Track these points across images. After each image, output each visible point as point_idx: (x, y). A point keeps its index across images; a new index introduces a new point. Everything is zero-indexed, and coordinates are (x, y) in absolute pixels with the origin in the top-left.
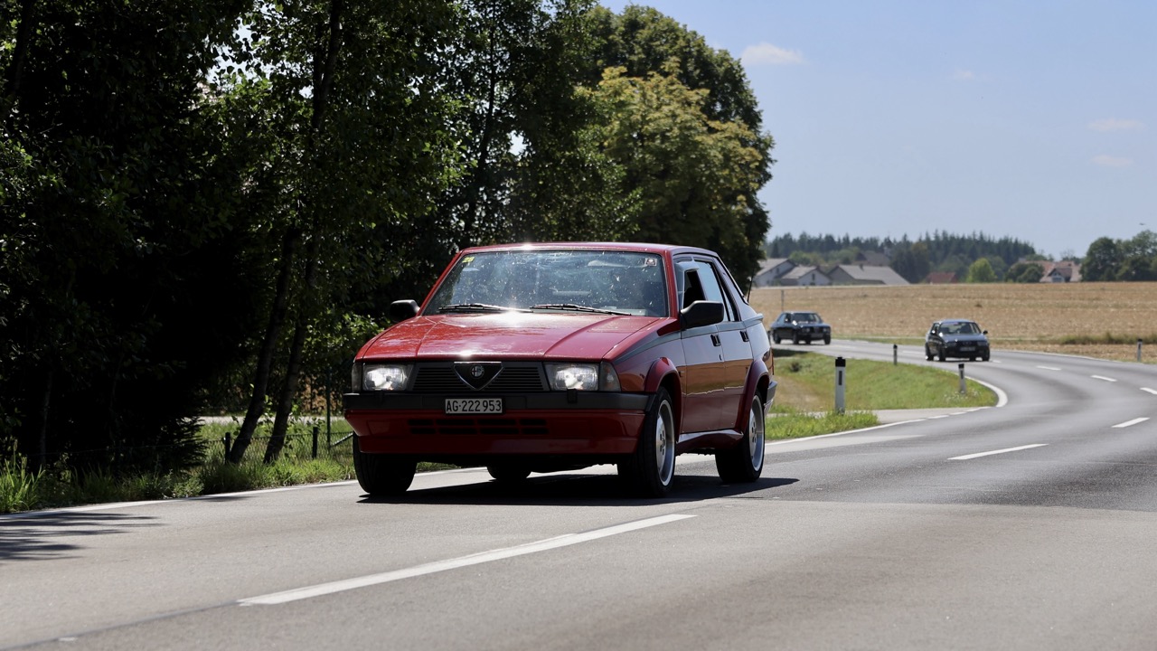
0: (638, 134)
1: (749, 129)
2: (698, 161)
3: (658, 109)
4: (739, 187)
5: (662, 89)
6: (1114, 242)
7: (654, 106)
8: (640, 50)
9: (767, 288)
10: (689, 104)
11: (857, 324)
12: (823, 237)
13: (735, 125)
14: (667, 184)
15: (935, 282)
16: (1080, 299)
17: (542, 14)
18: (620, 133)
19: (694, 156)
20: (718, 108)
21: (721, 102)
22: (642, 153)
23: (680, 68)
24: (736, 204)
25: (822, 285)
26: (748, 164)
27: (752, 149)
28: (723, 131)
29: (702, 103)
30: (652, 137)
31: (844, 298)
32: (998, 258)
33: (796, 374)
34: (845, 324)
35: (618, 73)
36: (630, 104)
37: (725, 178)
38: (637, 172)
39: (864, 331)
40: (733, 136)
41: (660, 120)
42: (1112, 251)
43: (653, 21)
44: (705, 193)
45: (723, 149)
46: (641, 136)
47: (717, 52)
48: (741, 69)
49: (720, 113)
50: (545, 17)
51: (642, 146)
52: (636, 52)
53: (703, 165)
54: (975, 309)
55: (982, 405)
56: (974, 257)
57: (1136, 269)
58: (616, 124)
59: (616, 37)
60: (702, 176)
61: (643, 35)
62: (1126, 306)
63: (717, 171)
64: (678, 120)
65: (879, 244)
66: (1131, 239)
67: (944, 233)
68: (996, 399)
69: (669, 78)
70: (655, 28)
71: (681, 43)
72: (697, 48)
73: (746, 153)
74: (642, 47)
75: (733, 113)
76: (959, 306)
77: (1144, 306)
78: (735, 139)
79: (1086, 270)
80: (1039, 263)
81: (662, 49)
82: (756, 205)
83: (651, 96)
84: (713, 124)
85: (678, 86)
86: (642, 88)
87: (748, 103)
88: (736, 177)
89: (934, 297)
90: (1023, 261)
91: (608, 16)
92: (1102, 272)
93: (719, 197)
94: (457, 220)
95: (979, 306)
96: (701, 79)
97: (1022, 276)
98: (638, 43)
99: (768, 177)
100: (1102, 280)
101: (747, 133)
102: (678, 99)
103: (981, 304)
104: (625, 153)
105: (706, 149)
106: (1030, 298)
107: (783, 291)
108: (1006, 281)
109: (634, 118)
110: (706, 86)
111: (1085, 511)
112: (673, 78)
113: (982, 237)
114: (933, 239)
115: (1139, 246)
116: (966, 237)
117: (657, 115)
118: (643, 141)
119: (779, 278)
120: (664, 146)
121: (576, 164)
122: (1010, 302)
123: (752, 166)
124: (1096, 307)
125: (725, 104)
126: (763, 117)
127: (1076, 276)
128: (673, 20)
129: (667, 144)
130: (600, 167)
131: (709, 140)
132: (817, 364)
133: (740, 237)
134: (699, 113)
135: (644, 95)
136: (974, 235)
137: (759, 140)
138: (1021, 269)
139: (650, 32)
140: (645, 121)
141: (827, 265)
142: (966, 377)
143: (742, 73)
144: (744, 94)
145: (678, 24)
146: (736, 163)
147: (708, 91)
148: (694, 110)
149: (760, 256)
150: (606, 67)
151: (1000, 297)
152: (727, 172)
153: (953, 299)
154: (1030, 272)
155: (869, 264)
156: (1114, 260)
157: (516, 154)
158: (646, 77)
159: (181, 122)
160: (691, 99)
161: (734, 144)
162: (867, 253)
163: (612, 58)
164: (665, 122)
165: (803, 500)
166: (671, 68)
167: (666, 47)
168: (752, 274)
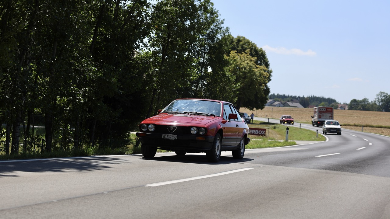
1: (266, 68)
2: (253, 75)
3: (244, 62)
4: (263, 82)
5: (245, 57)
6: (357, 100)
8: (240, 47)
9: (268, 107)
10: (252, 61)
12: (283, 95)
13: (263, 66)
14: (245, 80)
15: (311, 107)
16: (348, 114)
17: (218, 38)
18: (234, 67)
20: (259, 62)
21: (260, 61)
23: (250, 52)
24: (262, 86)
25: (282, 107)
26: (266, 76)
28: (260, 68)
29: (255, 61)
30: (242, 68)
32: (327, 103)
33: (275, 129)
35: (234, 52)
36: (237, 60)
37: (259, 79)
38: (238, 77)
40: (262, 69)
41: (244, 64)
42: (356, 102)
43: (244, 40)
44: (255, 83)
45: (259, 72)
46: (239, 68)
47: (259, 48)
49: (259, 64)
50: (218, 39)
51: (240, 71)
55: (322, 141)
57: (363, 107)
59: (234, 43)
60: (254, 79)
61: (241, 43)
62: (359, 117)
64: (249, 65)
65: (297, 97)
66: (361, 100)
67: (314, 96)
68: (326, 139)
69: (247, 54)
71: (251, 46)
72: (254, 47)
73: (266, 74)
74: (241, 46)
75: (263, 64)
77: (364, 117)
79: (349, 107)
80: (337, 104)
81: (246, 47)
82: (267, 87)
84: (257, 66)
85: (249, 56)
86: (240, 56)
87: (267, 61)
88: (263, 80)
89: (310, 112)
90: (333, 104)
91: (233, 38)
92: (354, 108)
93: (258, 84)
94: (194, 87)
96: (255, 55)
98: (240, 45)
99: (270, 80)
102: (249, 59)
104: (235, 72)
105: (255, 72)
107: (272, 109)
110: (256, 57)
112: (248, 54)
113: (323, 97)
114: (310, 97)
115: (363, 102)
116: (319, 97)
118: (240, 69)
119: (271, 104)
121: (224, 75)
124: (351, 117)
125: (261, 61)
126: (270, 65)
127: (347, 108)
129: (246, 70)
130: (230, 76)
131: (256, 70)
132: (280, 127)
133: (262, 94)
134: (254, 63)
135: (241, 58)
136: (321, 97)
137: (269, 71)
138: (333, 106)
139: (243, 42)
140: (240, 65)
141: (283, 102)
142: (318, 133)
143: (265, 54)
144: (266, 59)
145: (250, 41)
146: (263, 76)
149: (267, 99)
150: (232, 50)
152: (260, 78)
154: (336, 107)
155: (294, 102)
156: (357, 105)
157: (209, 72)
158: (241, 54)
159: (130, 61)
160: (252, 60)
161: (262, 71)
162: (294, 99)
163: (233, 49)
164: (246, 65)
165: (280, 166)
166: (248, 52)
167: (247, 46)
168: (265, 104)
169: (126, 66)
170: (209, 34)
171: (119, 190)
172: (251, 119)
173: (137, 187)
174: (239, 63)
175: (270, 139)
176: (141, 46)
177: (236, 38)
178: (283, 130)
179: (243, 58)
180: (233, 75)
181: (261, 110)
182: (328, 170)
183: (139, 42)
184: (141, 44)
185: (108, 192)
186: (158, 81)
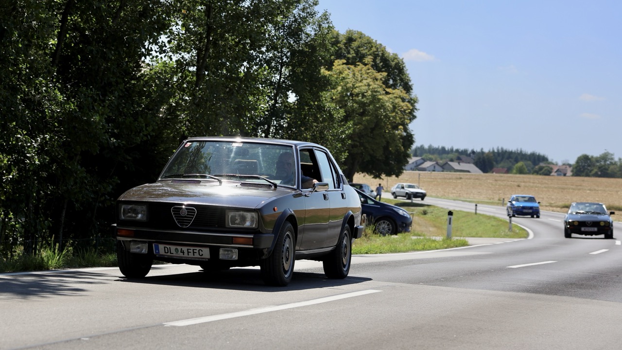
0: (350, 94)
1: (406, 93)
2: (380, 108)
3: (361, 81)
4: (400, 122)
5: (363, 72)
6: (590, 157)
7: (359, 80)
8: (353, 52)
9: (411, 171)
10: (377, 80)
11: (456, 192)
12: (440, 147)
13: (399, 91)
14: (364, 119)
15: (496, 173)
16: (571, 185)
17: (307, 34)
18: (342, 92)
19: (378, 106)
20: (391, 82)
21: (392, 79)
22: (352, 103)
23: (373, 62)
24: (398, 130)
25: (438, 171)
26: (405, 111)
27: (407, 103)
28: (393, 94)
29: (383, 79)
30: (357, 95)
31: (450, 179)
32: (529, 163)
33: (425, 216)
34: (450, 192)
35: (342, 63)
36: (347, 78)
37: (393, 117)
38: (349, 112)
39: (460, 196)
40: (398, 96)
41: (361, 87)
42: (589, 161)
43: (360, 38)
44: (383, 124)
45: (393, 103)
46: (352, 95)
47: (392, 55)
48: (404, 64)
49: (392, 85)
50: (308, 35)
51: (352, 100)
52: (351, 53)
53: (382, 110)
54: (517, 187)
55: (520, 238)
56: (517, 161)
57: (601, 171)
58: (339, 88)
59: (341, 45)
60: (381, 116)
61: (355, 45)
62: (595, 190)
63: (390, 113)
64: (371, 87)
65: (469, 152)
66: (598, 156)
67: (502, 149)
68: (528, 235)
69: (367, 66)
70: (361, 41)
71: (374, 49)
72: (381, 52)
73: (405, 105)
74: (354, 50)
75: (398, 85)
76: (508, 186)
77: (604, 191)
78: (399, 98)
79: (575, 170)
80: (551, 166)
81: (364, 52)
82: (408, 131)
83: (358, 75)
84: (388, 90)
85: (372, 70)
86: (353, 71)
87: (406, 80)
88: (399, 117)
89: (496, 180)
90: (542, 164)
91: (338, 34)
92: (583, 172)
93: (389, 126)
94: (261, 133)
95: (519, 186)
96: (383, 67)
97: (542, 172)
98: (352, 49)
99: (414, 117)
100: (583, 176)
101: (405, 95)
102: (372, 77)
103: (520, 185)
104: (344, 103)
105: (384, 102)
106: (546, 183)
107: (419, 174)
108: (533, 174)
109: (348, 85)
110: (385, 71)
111: (580, 300)
112: (369, 66)
113: (521, 151)
114: (496, 151)
115: (603, 159)
116: (513, 151)
117: (360, 84)
118: (352, 97)
119: (417, 167)
120: (363, 100)
121: (321, 108)
122: (535, 184)
123: (407, 112)
124: (579, 190)
125: (395, 80)
126: (413, 87)
127: (569, 173)
128: (370, 38)
129: (365, 99)
130: (332, 110)
131: (386, 98)
132: (435, 212)
133: (399, 146)
134: (382, 84)
135: (354, 74)
136: (518, 150)
137: (411, 99)
138: (541, 169)
139: (359, 43)
140: (354, 87)
141: (441, 162)
142: (512, 223)
143: (404, 65)
144: (404, 76)
145: (373, 40)
146: (398, 110)
147: (386, 74)
148: (379, 83)
149: (408, 156)
150: (336, 60)
151: (530, 182)
152: (394, 114)
153: (505, 182)
154: (546, 170)
155: (463, 162)
156: (589, 166)
157: (291, 102)
158: (356, 66)
159: (133, 82)
160: (377, 77)
161: (398, 100)
162: (463, 157)
163: (339, 56)
164: (364, 88)
165: (435, 285)
166: (368, 61)
167: (366, 51)
168: (405, 166)
169: (124, 90)
170: (290, 27)
171: (111, 334)
172: (377, 195)
173: (147, 328)
174: (351, 85)
175: (415, 235)
176: (155, 51)
177: (343, 35)
178: (442, 218)
179: (358, 74)
180: (340, 108)
181: (396, 178)
182: (533, 292)
183: (150, 43)
184: (155, 47)
185: (91, 337)
186: (188, 120)
